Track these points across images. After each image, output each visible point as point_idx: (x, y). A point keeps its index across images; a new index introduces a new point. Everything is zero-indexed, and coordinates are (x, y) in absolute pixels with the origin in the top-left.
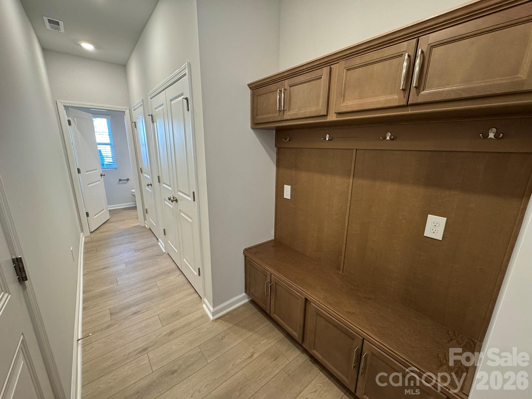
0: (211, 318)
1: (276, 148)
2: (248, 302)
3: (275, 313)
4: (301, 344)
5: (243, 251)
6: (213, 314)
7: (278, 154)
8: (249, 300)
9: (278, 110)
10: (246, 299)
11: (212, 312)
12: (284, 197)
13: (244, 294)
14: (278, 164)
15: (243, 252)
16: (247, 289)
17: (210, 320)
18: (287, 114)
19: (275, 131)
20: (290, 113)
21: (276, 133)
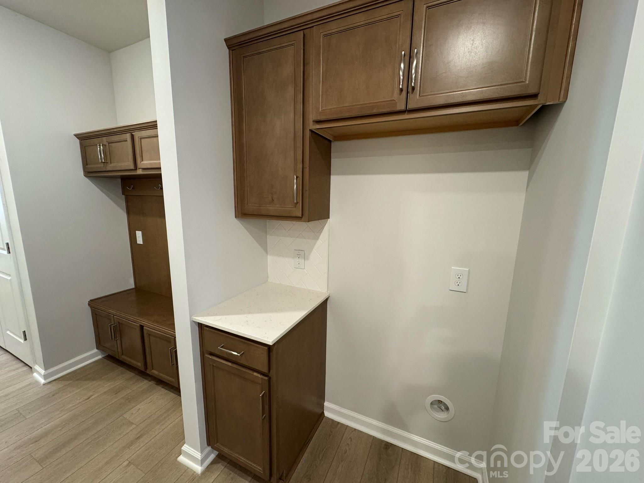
0: (42, 381)
1: (124, 196)
2: (101, 358)
3: (123, 354)
4: (144, 371)
5: (88, 302)
6: (45, 377)
7: (127, 201)
8: (103, 356)
9: (100, 161)
10: (99, 355)
11: (43, 374)
12: (138, 243)
13: (95, 350)
14: (128, 213)
15: (88, 304)
16: (99, 344)
17: (41, 384)
18: (110, 165)
19: (120, 179)
20: (113, 165)
21: (121, 181)
